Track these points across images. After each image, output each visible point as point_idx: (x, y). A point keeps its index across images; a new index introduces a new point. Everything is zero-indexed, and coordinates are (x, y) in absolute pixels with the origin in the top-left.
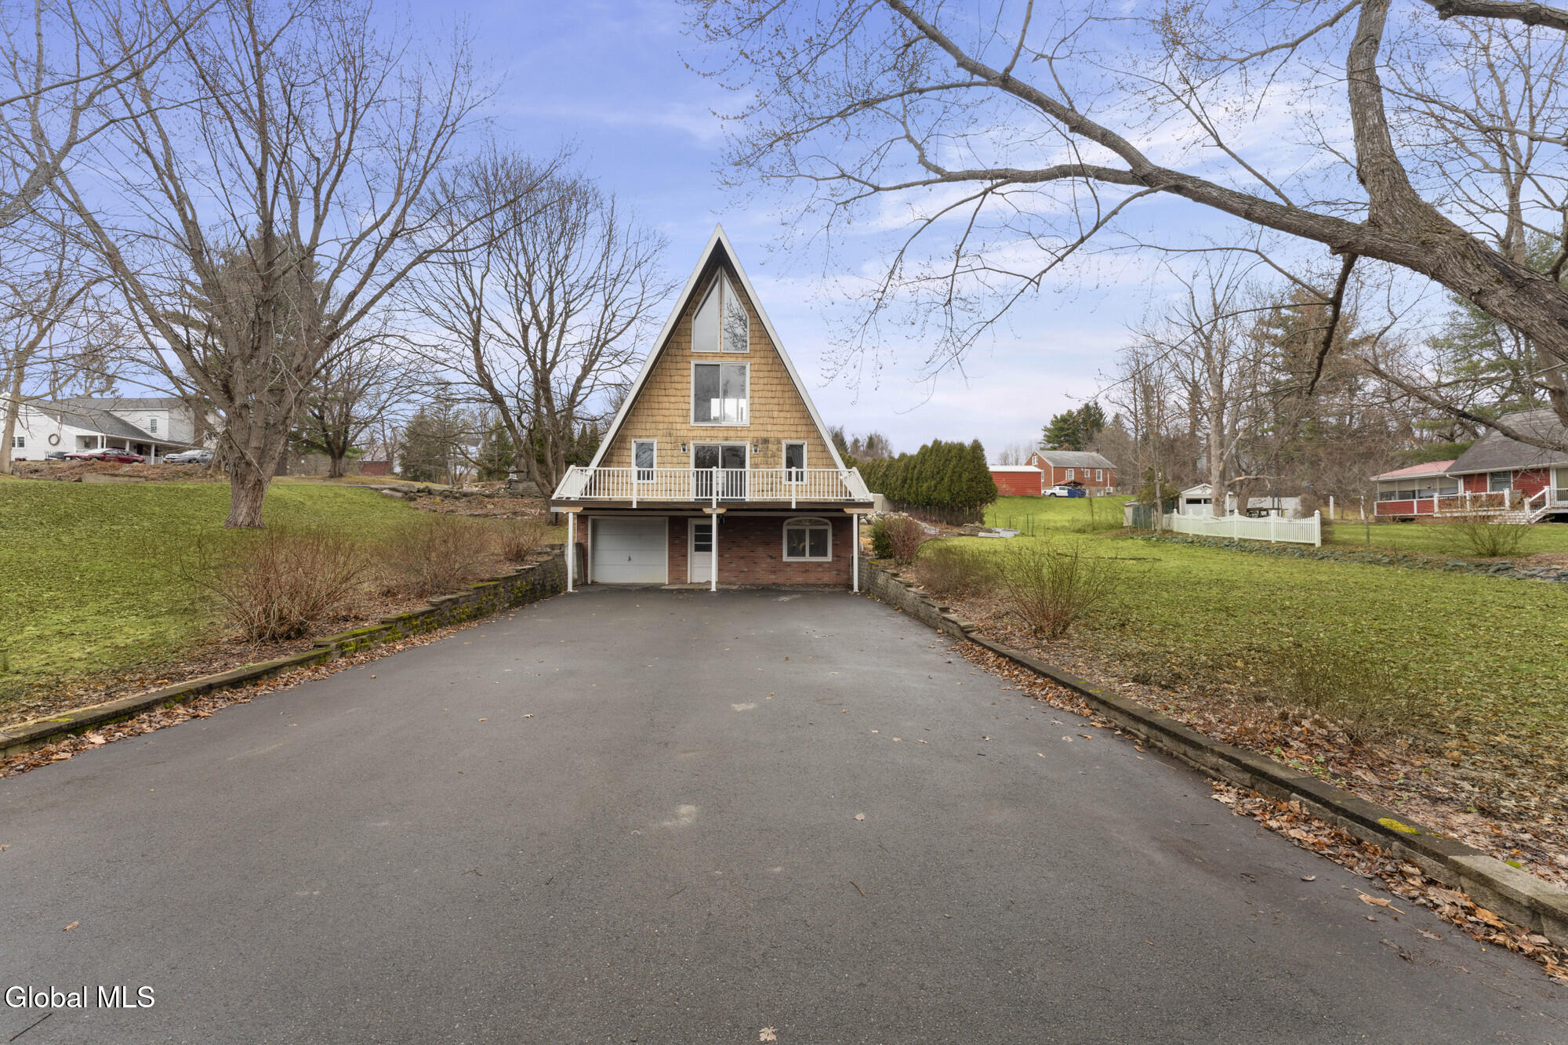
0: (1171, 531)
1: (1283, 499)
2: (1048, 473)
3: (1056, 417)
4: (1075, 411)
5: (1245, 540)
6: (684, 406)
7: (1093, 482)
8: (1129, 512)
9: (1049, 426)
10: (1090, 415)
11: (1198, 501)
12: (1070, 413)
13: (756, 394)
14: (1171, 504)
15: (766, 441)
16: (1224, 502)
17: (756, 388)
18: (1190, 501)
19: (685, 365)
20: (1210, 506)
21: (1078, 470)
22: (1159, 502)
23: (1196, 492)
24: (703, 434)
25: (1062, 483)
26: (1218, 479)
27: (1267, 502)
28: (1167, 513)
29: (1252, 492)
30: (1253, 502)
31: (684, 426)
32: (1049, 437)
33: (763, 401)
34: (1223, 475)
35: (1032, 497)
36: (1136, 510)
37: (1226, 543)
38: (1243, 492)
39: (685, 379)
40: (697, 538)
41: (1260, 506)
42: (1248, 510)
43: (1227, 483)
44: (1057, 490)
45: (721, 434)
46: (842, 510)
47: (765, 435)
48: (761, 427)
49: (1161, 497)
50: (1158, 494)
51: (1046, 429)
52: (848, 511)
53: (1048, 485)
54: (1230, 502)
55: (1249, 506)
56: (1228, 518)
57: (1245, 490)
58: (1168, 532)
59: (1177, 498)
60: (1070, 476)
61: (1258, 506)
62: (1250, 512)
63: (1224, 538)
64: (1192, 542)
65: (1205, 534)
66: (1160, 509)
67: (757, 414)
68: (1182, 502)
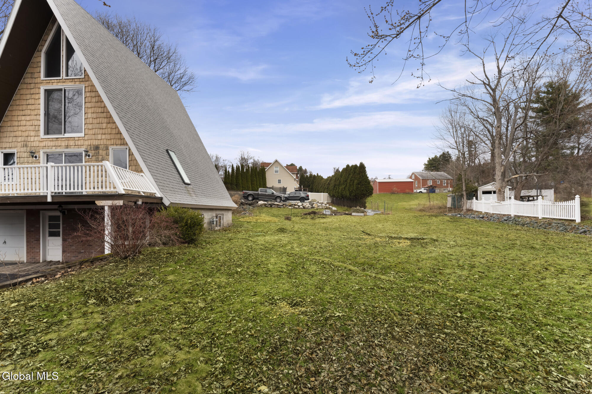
0: (472, 210)
1: (543, 191)
2: (419, 182)
3: (429, 159)
4: (438, 156)
5: (519, 217)
6: (36, 123)
7: (441, 186)
8: (450, 200)
9: (427, 163)
10: (445, 157)
11: (489, 192)
12: (436, 157)
13: (90, 111)
14: (473, 194)
15: (97, 148)
16: (504, 192)
17: (89, 105)
18: (484, 193)
19: (37, 91)
20: (495, 195)
21: (434, 181)
22: (464, 193)
23: (489, 187)
24: (51, 144)
25: (425, 187)
26: (500, 177)
27: (533, 192)
28: (469, 199)
29: (524, 187)
30: (524, 193)
31: (36, 138)
32: (427, 168)
33: (94, 115)
34: (504, 175)
35: (409, 193)
36: (453, 199)
37: (505, 218)
38: (518, 187)
39: (37, 102)
40: (51, 226)
41: (529, 194)
42: (521, 197)
43: (506, 180)
44: (423, 190)
45: (63, 144)
46: (94, 203)
47: (96, 143)
48: (93, 137)
49: (466, 190)
50: (464, 189)
51: (425, 164)
52: (99, 203)
53: (419, 188)
54: (507, 192)
55: (522, 195)
56: (507, 202)
57: (519, 186)
58: (470, 210)
59: (476, 191)
60: (430, 183)
61: (527, 194)
62: (522, 199)
63: (504, 215)
64: (483, 218)
65: (492, 212)
66: (465, 197)
67: (90, 126)
68: (480, 193)
